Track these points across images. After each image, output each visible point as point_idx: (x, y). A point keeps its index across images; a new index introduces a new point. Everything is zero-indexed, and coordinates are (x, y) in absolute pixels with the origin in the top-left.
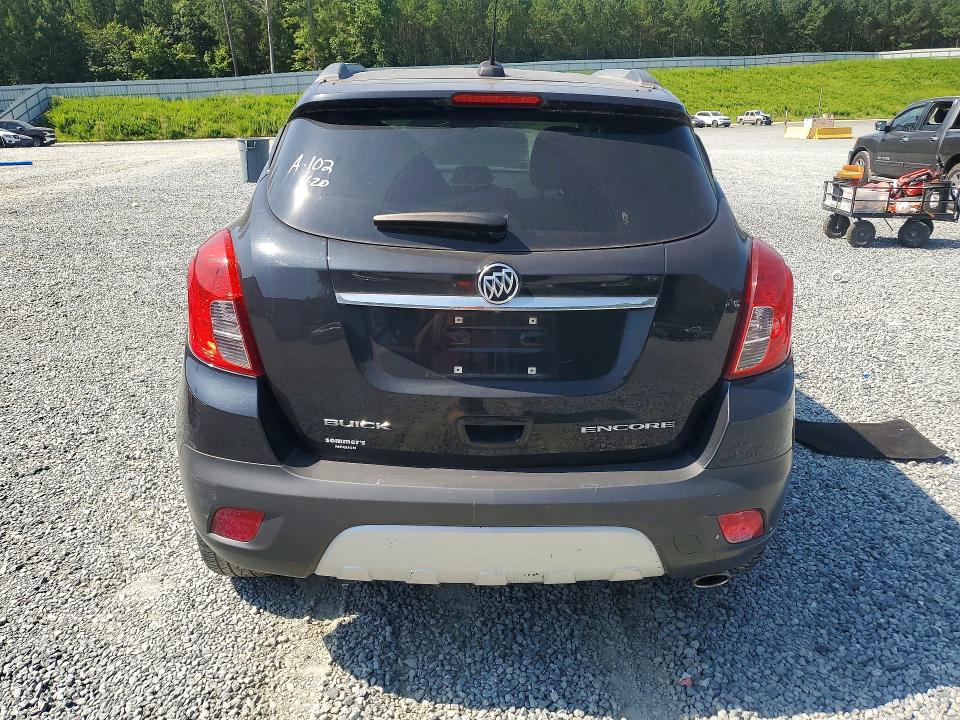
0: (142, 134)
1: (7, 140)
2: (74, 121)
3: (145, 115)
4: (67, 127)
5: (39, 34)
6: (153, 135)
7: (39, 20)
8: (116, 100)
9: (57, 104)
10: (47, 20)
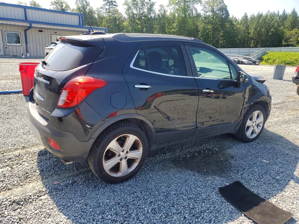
0: (290, 64)
1: (245, 62)
2: (270, 59)
3: (294, 58)
4: (267, 61)
5: (270, 33)
6: (294, 65)
7: (272, 29)
8: (287, 53)
9: (267, 54)
10: (274, 29)
